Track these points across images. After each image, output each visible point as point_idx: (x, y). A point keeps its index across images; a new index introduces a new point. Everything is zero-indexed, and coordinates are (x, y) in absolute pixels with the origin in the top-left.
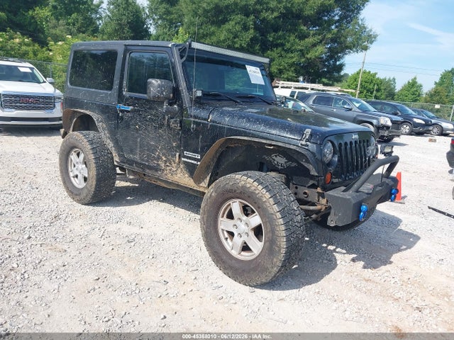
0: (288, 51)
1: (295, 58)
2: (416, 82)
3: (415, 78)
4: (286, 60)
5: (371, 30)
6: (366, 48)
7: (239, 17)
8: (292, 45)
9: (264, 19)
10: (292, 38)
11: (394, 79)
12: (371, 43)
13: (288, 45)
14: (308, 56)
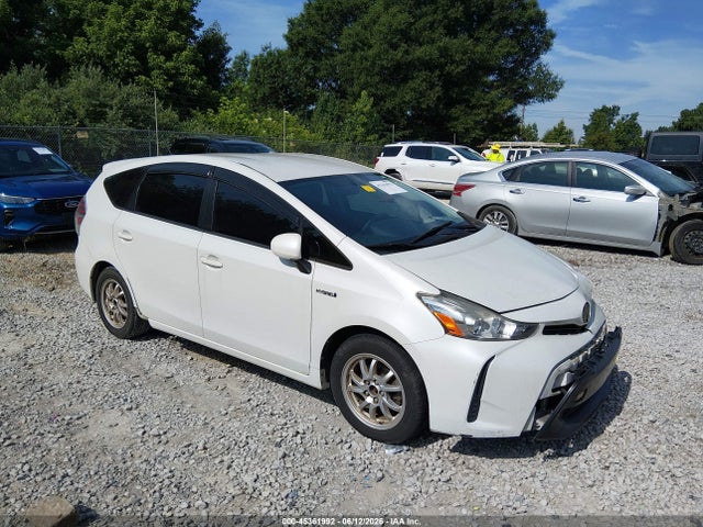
0: (473, 107)
1: (481, 115)
2: (564, 128)
3: (562, 123)
4: (473, 117)
5: (556, 77)
6: (551, 97)
7: (424, 74)
8: (478, 100)
9: (448, 73)
10: (477, 93)
11: (535, 126)
12: (557, 90)
13: (474, 101)
14: (496, 111)
